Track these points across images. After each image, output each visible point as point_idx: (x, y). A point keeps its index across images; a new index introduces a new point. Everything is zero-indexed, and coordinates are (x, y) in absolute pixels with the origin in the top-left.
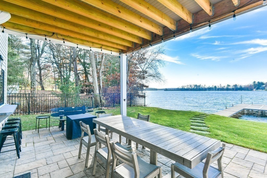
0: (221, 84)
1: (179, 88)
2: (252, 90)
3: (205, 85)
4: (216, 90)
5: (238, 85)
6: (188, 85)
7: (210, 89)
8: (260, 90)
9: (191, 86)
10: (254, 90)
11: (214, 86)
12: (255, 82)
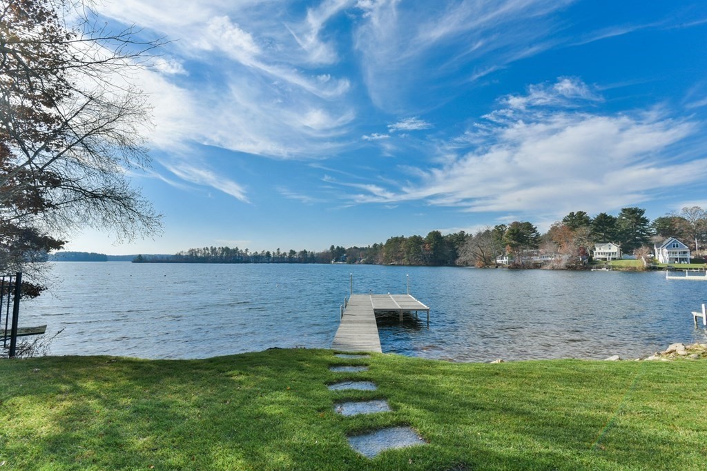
0: (278, 249)
1: (181, 254)
2: (329, 262)
3: (247, 250)
7: (257, 259)
8: (340, 262)
10: (333, 262)
11: (266, 252)
12: (333, 247)
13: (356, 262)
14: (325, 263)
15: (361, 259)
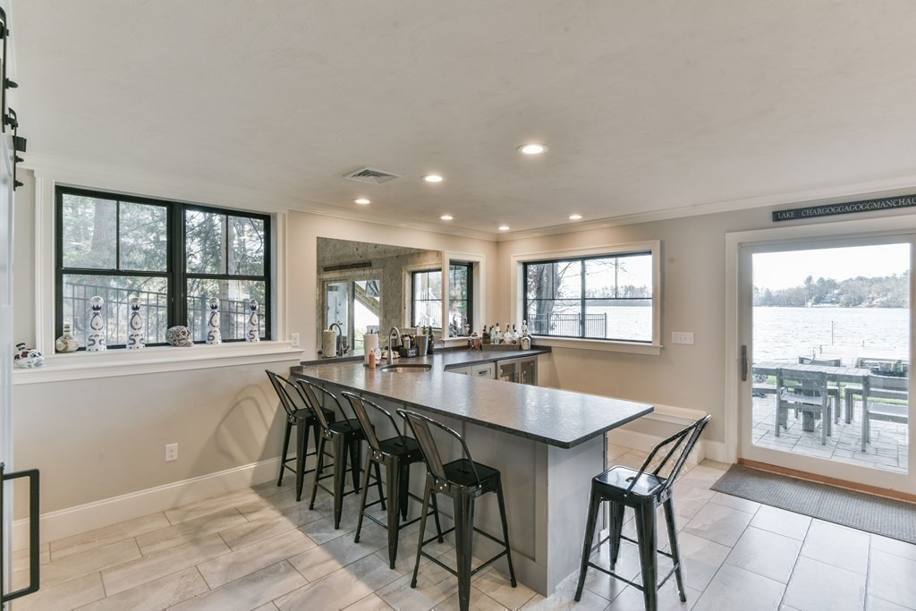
2: (802, 304)
8: (825, 305)
10: (809, 304)
12: (810, 279)
13: (864, 304)
14: (793, 306)
15: (873, 299)
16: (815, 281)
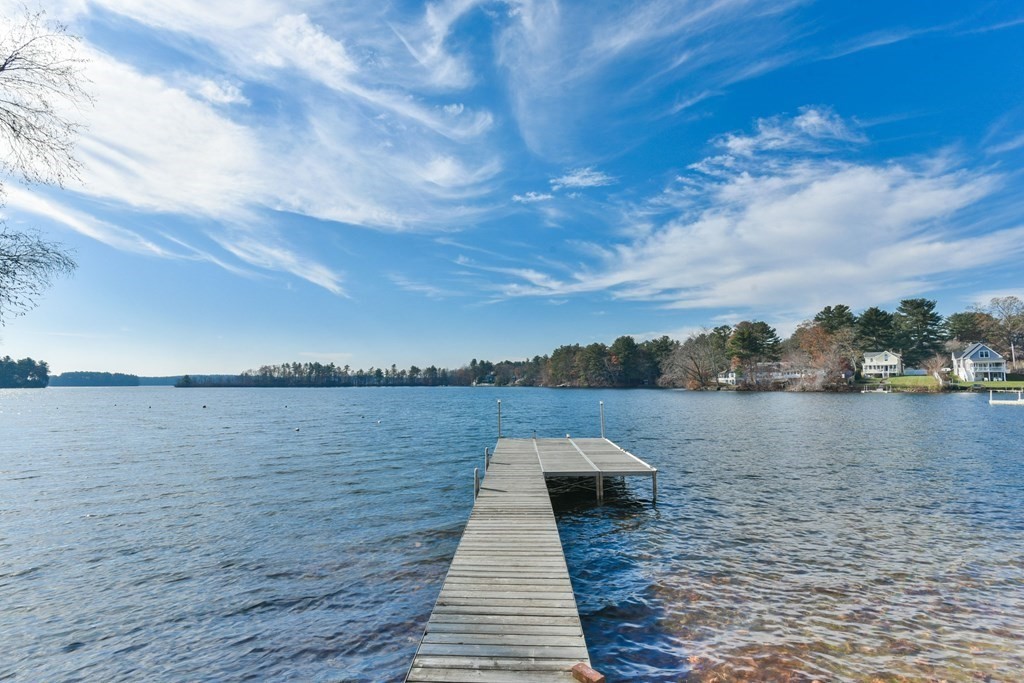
0: (394, 366)
1: (249, 374)
2: (469, 384)
3: (347, 367)
4: (379, 386)
5: (437, 367)
6: (288, 366)
7: (362, 380)
8: (485, 384)
9: (297, 367)
10: (474, 383)
11: (375, 369)
12: (474, 361)
13: (509, 384)
14: (463, 385)
15: (516, 379)
16: (478, 362)
